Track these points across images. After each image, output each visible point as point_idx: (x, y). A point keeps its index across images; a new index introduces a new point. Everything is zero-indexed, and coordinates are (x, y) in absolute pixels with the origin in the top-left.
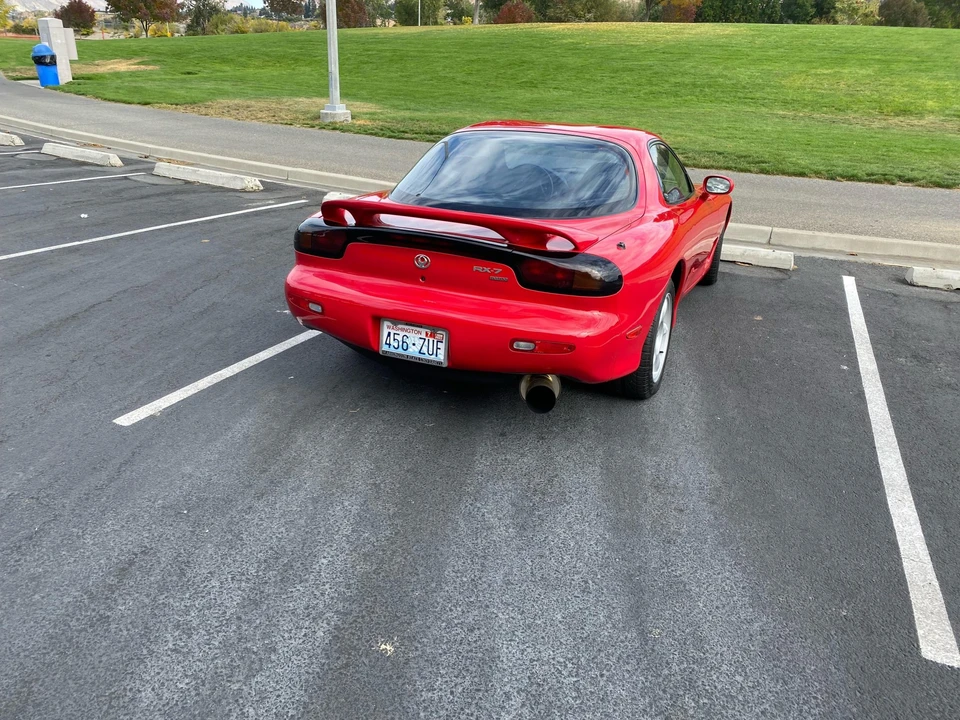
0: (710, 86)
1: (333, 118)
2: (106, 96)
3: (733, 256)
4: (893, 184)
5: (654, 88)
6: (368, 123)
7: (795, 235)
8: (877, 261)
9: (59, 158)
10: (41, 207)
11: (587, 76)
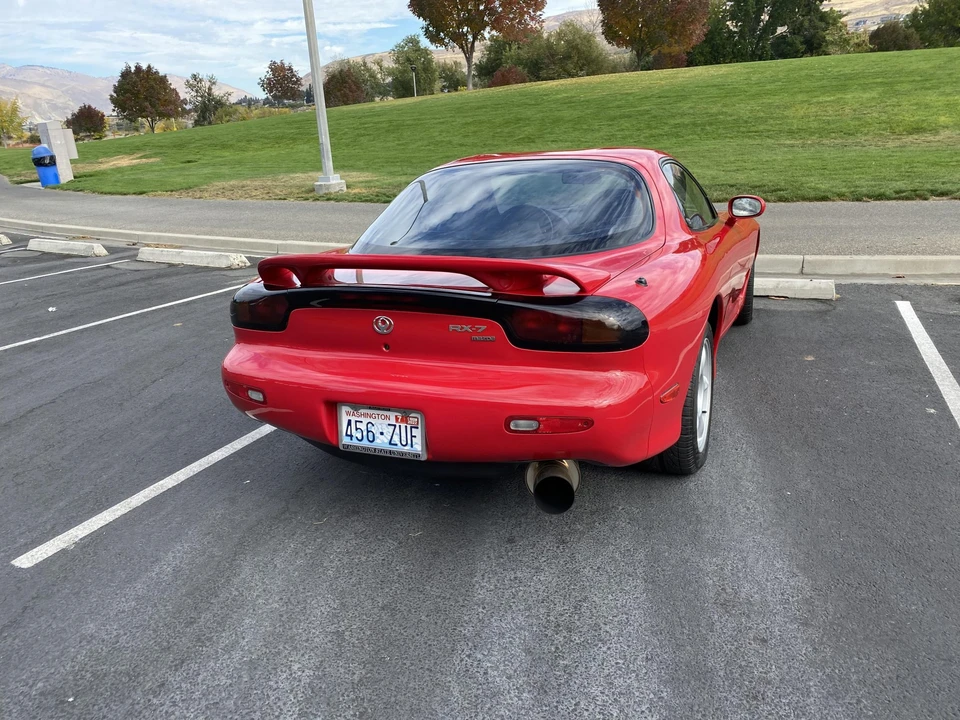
0: (711, 124)
1: (328, 189)
2: (104, 190)
3: (765, 289)
4: (926, 199)
5: (654, 132)
6: (364, 191)
7: (831, 261)
8: (929, 282)
9: (44, 253)
10: (10, 304)
11: (585, 127)
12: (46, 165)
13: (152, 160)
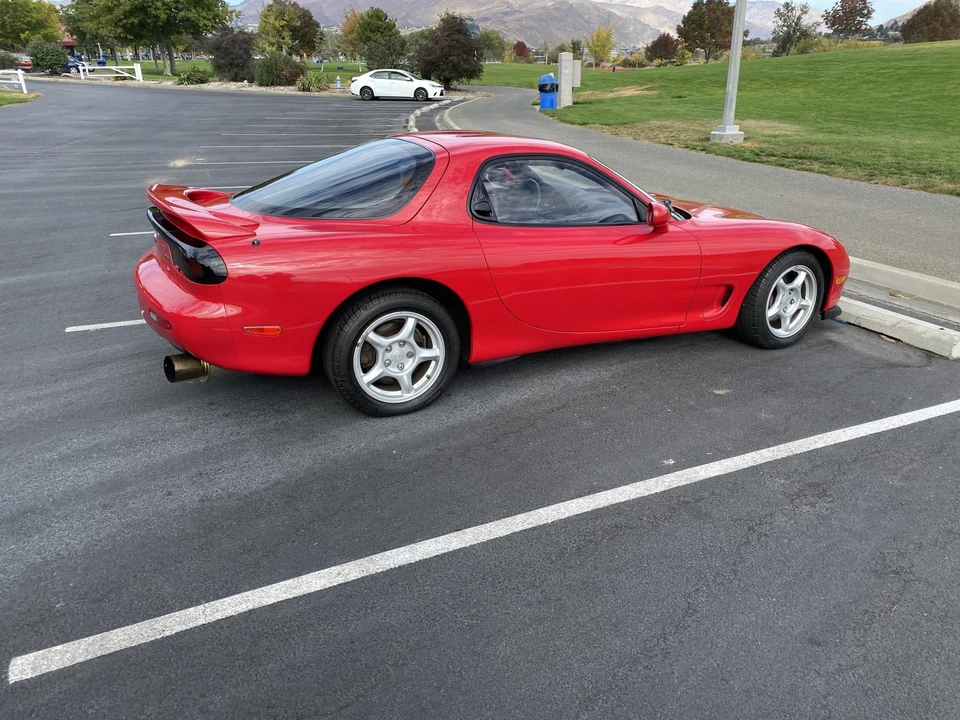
12: (546, 92)
13: (652, 92)
